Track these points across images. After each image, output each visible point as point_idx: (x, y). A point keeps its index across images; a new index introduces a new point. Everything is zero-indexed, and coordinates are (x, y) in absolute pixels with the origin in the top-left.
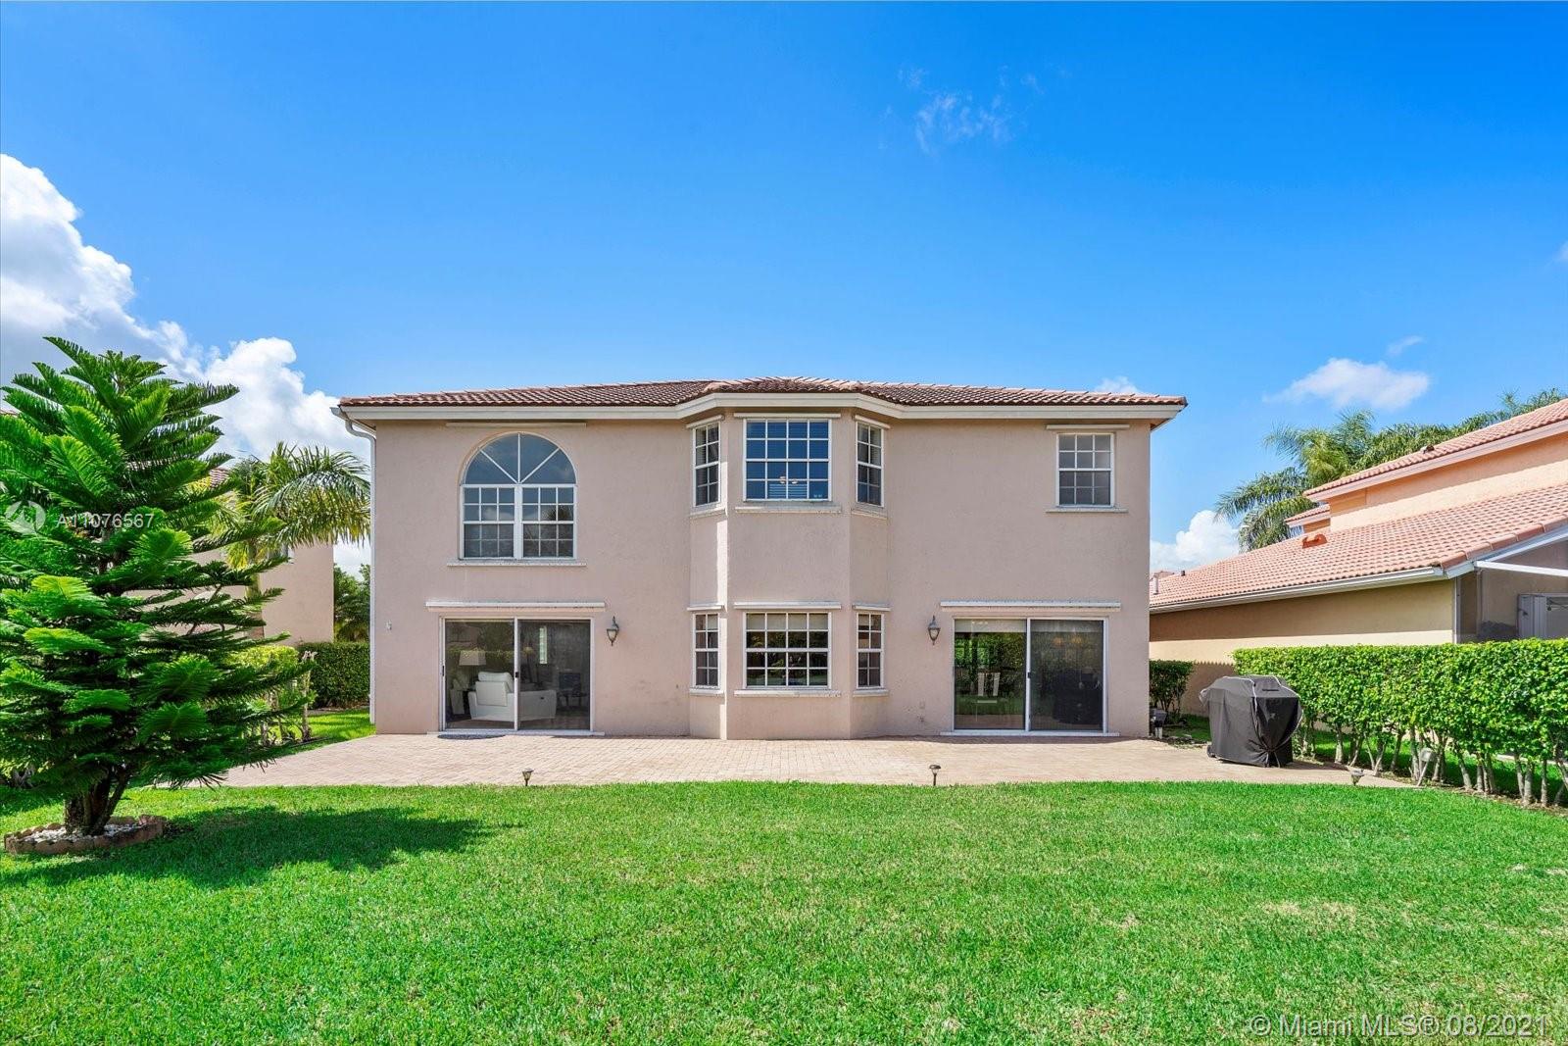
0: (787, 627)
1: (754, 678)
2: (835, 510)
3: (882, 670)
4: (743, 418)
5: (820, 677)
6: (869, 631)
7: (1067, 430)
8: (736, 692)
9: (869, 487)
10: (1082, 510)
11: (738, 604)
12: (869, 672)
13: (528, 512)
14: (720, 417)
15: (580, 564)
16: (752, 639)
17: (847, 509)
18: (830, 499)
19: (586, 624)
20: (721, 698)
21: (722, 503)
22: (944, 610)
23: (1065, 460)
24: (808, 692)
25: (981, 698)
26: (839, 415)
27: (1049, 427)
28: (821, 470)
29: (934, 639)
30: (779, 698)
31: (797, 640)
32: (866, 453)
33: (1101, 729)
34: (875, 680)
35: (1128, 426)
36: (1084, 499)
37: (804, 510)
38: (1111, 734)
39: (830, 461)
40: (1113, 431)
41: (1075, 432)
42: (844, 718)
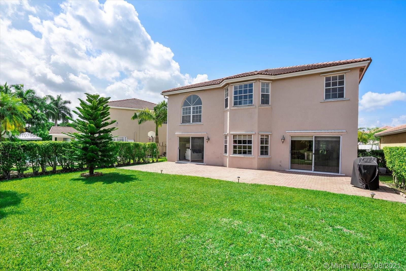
0: (242, 139)
1: (235, 152)
2: (254, 107)
3: (269, 151)
4: (233, 85)
5: (250, 152)
6: (264, 140)
7: (328, 75)
8: (230, 155)
9: (265, 100)
10: (333, 100)
11: (231, 133)
12: (264, 151)
13: (193, 113)
14: (228, 86)
15: (202, 124)
16: (235, 142)
17: (257, 106)
18: (253, 104)
19: (203, 138)
20: (227, 156)
21: (228, 108)
22: (287, 134)
23: (328, 85)
24: (247, 156)
25: (306, 160)
26: (255, 81)
27: (321, 75)
28: (251, 96)
29: (283, 142)
30: (240, 157)
31: (245, 142)
32: (264, 90)
33: (339, 173)
34: (266, 153)
35: (350, 71)
36: (334, 96)
37: (247, 107)
38: (342, 175)
39: (253, 93)
40: (345, 73)
41: (331, 75)
42: (255, 163)
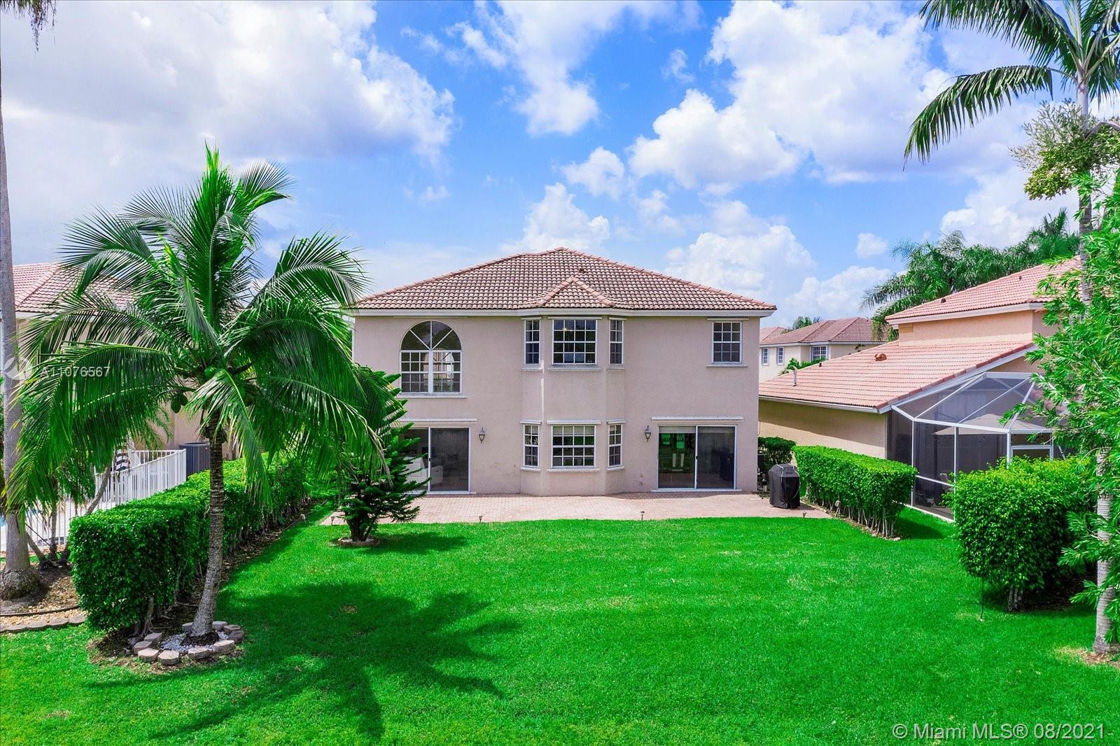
0: (574, 434)
1: (557, 462)
2: (599, 369)
3: (621, 456)
4: (552, 320)
5: (590, 462)
6: (615, 435)
7: (717, 322)
8: (547, 470)
9: (616, 357)
10: (724, 365)
11: (549, 422)
12: (615, 458)
14: (539, 319)
15: (462, 397)
16: (557, 441)
17: (605, 368)
18: (596, 363)
19: (466, 430)
20: (539, 472)
21: (541, 364)
22: (653, 421)
23: (717, 337)
24: (584, 469)
26: (601, 318)
27: (708, 320)
28: (591, 347)
29: (648, 438)
30: (569, 472)
31: (579, 440)
32: (614, 336)
33: (733, 488)
34: (617, 461)
35: (749, 319)
36: (726, 358)
37: (583, 369)
38: (738, 490)
39: (596, 342)
40: (742, 321)
41: (722, 321)
42: (602, 483)
